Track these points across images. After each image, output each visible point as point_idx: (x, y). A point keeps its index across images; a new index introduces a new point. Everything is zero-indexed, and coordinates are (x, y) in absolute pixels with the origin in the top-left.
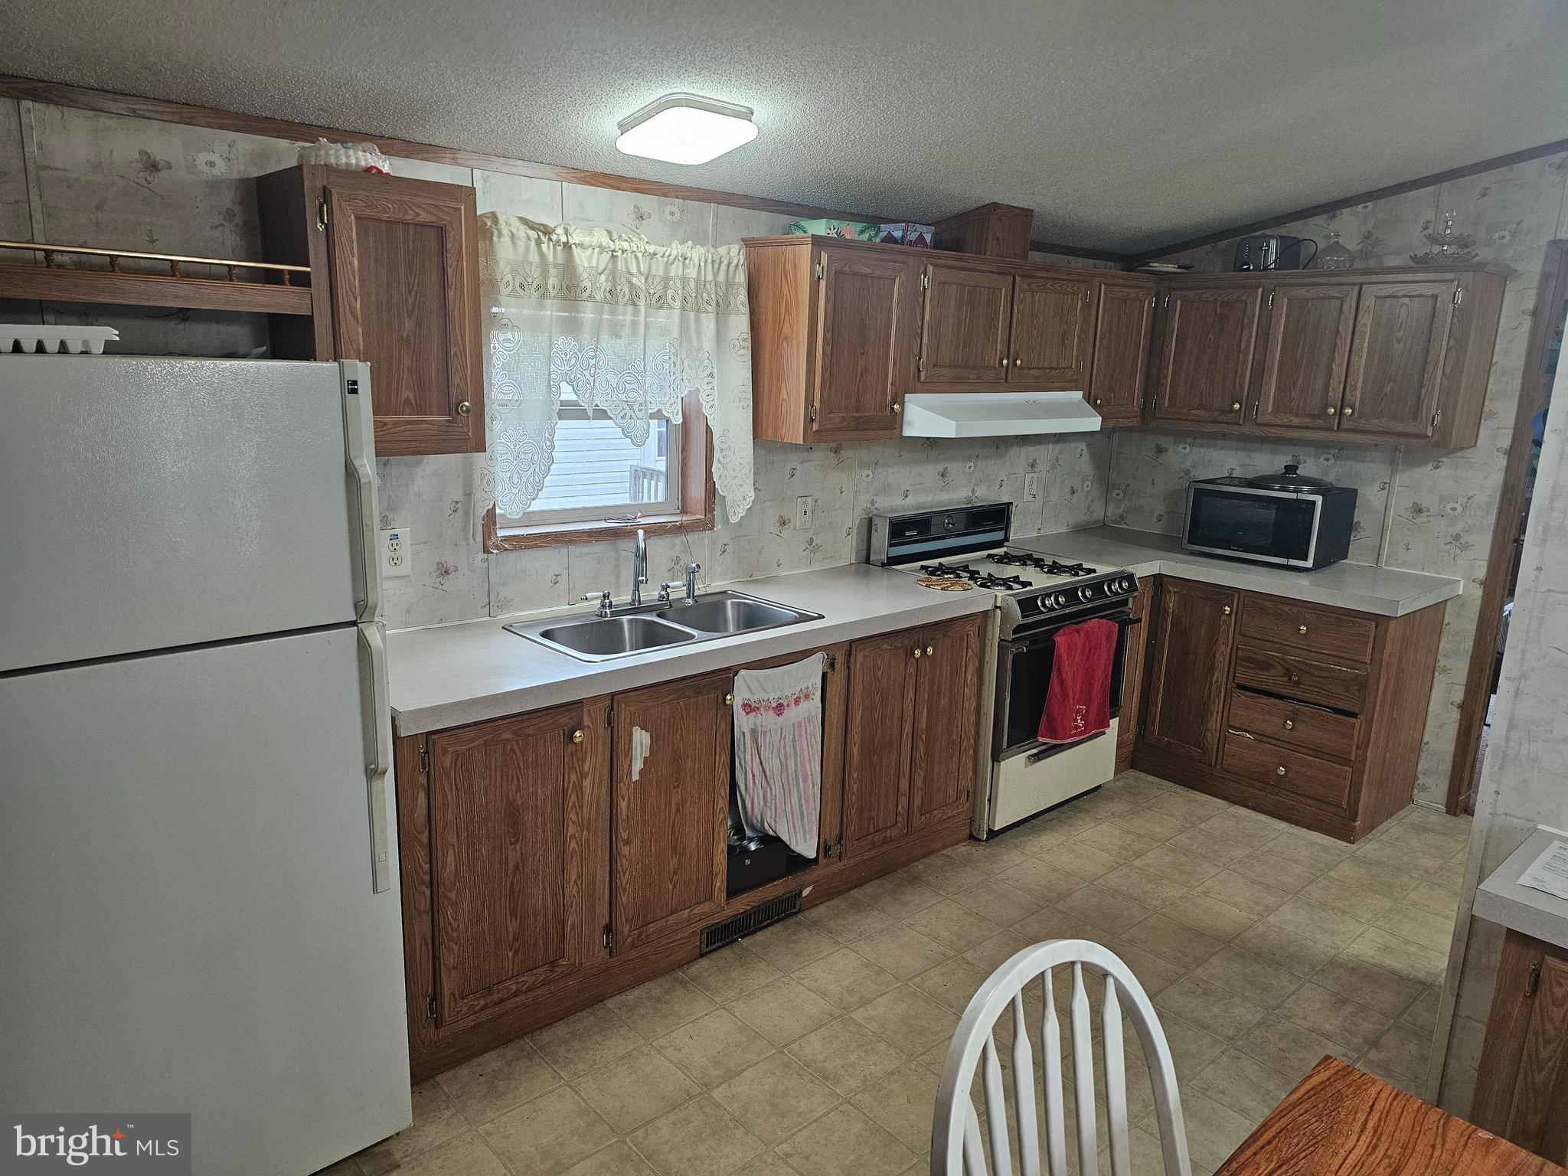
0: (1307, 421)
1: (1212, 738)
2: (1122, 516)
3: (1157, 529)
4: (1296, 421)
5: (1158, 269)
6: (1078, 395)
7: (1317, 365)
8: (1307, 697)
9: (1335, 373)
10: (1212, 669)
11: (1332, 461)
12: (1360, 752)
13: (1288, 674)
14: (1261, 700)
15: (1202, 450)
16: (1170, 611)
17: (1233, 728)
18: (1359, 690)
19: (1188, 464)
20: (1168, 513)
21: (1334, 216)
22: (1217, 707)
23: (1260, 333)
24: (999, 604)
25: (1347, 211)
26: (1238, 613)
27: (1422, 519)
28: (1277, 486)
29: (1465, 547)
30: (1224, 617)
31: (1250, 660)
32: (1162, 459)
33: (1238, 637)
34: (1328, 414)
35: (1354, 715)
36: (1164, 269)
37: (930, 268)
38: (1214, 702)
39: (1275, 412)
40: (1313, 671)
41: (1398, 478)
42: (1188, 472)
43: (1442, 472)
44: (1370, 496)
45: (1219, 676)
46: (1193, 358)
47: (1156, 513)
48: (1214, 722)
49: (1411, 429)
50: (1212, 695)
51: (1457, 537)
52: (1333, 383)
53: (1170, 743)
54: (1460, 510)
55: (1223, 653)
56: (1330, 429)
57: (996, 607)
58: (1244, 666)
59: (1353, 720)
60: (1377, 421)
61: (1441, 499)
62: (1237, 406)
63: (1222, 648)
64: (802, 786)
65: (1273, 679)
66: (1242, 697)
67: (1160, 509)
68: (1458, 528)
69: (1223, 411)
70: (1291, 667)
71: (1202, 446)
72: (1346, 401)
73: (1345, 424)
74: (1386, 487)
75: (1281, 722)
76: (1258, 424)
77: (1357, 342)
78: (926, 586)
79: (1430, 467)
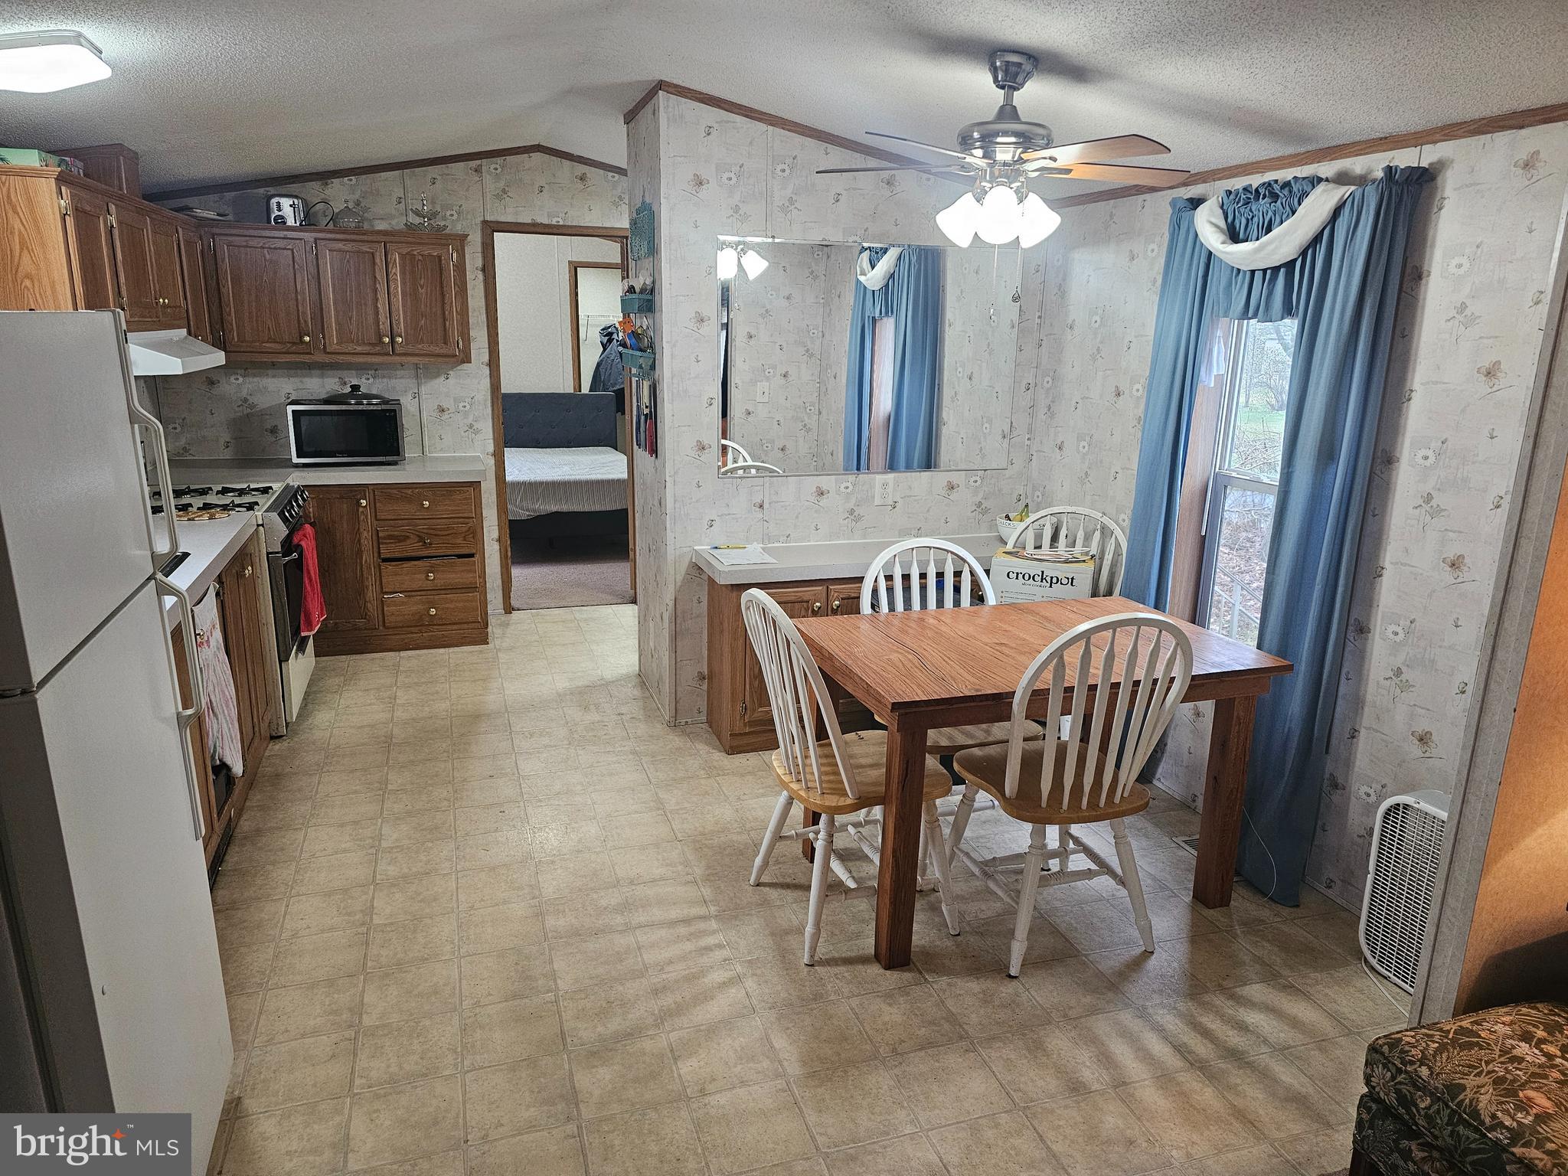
0: (366, 349)
1: (372, 607)
2: (184, 449)
3: (227, 454)
4: (359, 349)
5: (201, 215)
6: (184, 331)
7: (365, 304)
8: (441, 552)
9: (381, 310)
10: (360, 553)
11: (371, 380)
12: (481, 580)
13: (421, 539)
14: (405, 565)
15: (255, 380)
16: (312, 515)
17: (387, 593)
18: (473, 537)
19: (244, 393)
20: (235, 439)
21: (327, 184)
22: (371, 582)
23: (310, 277)
24: (260, 522)
25: (336, 181)
26: (373, 503)
27: (445, 416)
28: (353, 402)
29: (477, 432)
30: (361, 510)
31: (390, 537)
32: (216, 391)
33: (376, 523)
34: (384, 343)
35: (472, 556)
36: (205, 215)
37: (113, 208)
38: (367, 578)
39: (339, 343)
40: (439, 533)
41: (423, 389)
42: (246, 400)
43: (451, 381)
44: (408, 404)
45: (368, 557)
46: (253, 297)
47: (222, 441)
48: (371, 594)
49: (443, 351)
50: (364, 573)
51: (471, 426)
52: (382, 318)
53: (336, 624)
54: (468, 407)
55: (366, 536)
56: (388, 354)
57: (258, 525)
58: (386, 543)
59: (473, 559)
60: (420, 346)
61: (455, 400)
62: (307, 339)
63: (365, 534)
64: (226, 712)
65: (412, 547)
66: (390, 567)
67: (226, 436)
68: (470, 420)
69: (294, 343)
70: (421, 534)
71: (255, 376)
72: (395, 332)
73: (398, 350)
74: (417, 395)
75: (423, 576)
76: (328, 353)
77: (392, 287)
78: (189, 520)
79: (442, 378)
